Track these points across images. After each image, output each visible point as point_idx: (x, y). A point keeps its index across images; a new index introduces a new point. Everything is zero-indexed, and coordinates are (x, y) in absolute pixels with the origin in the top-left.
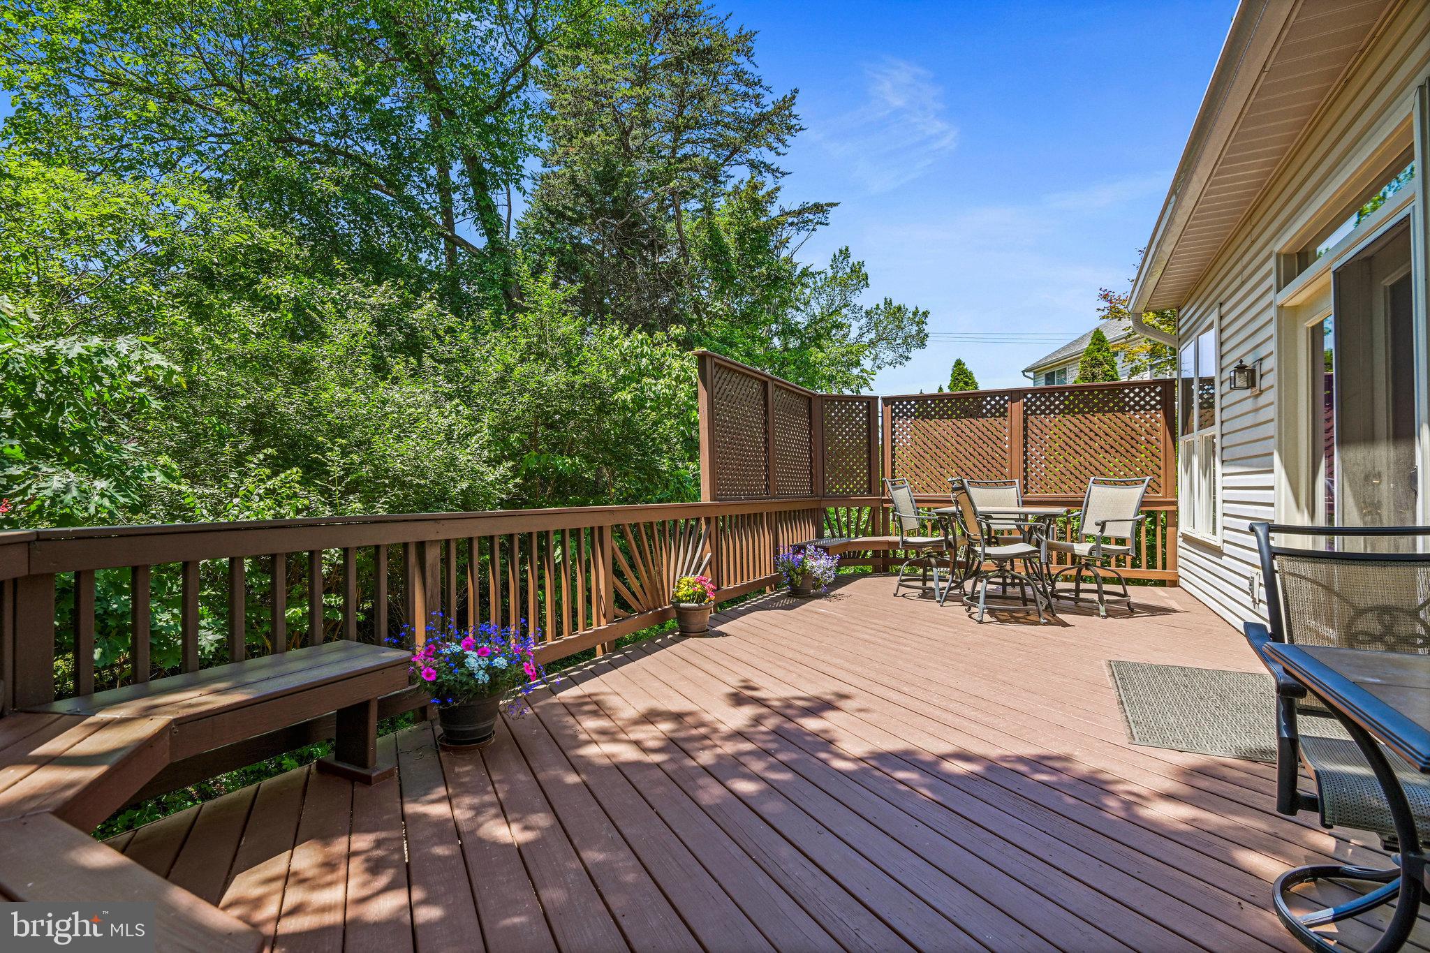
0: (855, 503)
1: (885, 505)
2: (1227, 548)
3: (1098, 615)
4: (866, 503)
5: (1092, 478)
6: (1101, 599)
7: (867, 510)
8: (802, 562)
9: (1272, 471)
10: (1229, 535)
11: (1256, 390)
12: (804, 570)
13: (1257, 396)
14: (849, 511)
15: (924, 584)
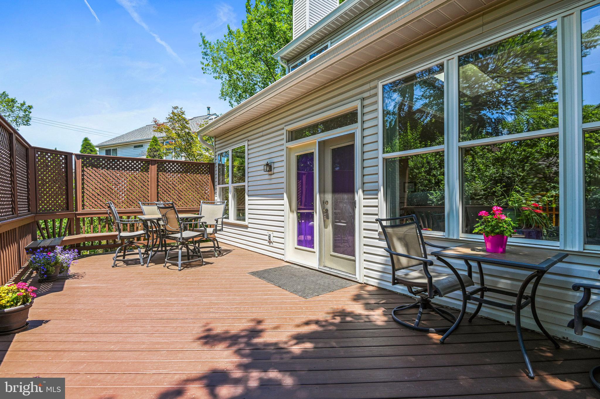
0: (58, 216)
1: (78, 217)
2: (250, 225)
3: (215, 256)
4: (65, 216)
5: (202, 201)
6: (215, 250)
7: (65, 221)
8: (55, 257)
9: (283, 199)
10: (251, 221)
11: (270, 173)
12: (57, 263)
13: (271, 175)
14: (54, 221)
15: (124, 258)
